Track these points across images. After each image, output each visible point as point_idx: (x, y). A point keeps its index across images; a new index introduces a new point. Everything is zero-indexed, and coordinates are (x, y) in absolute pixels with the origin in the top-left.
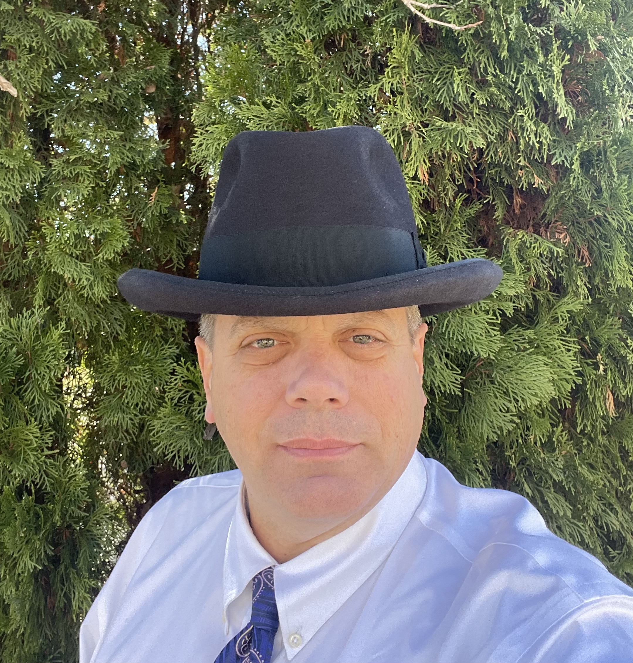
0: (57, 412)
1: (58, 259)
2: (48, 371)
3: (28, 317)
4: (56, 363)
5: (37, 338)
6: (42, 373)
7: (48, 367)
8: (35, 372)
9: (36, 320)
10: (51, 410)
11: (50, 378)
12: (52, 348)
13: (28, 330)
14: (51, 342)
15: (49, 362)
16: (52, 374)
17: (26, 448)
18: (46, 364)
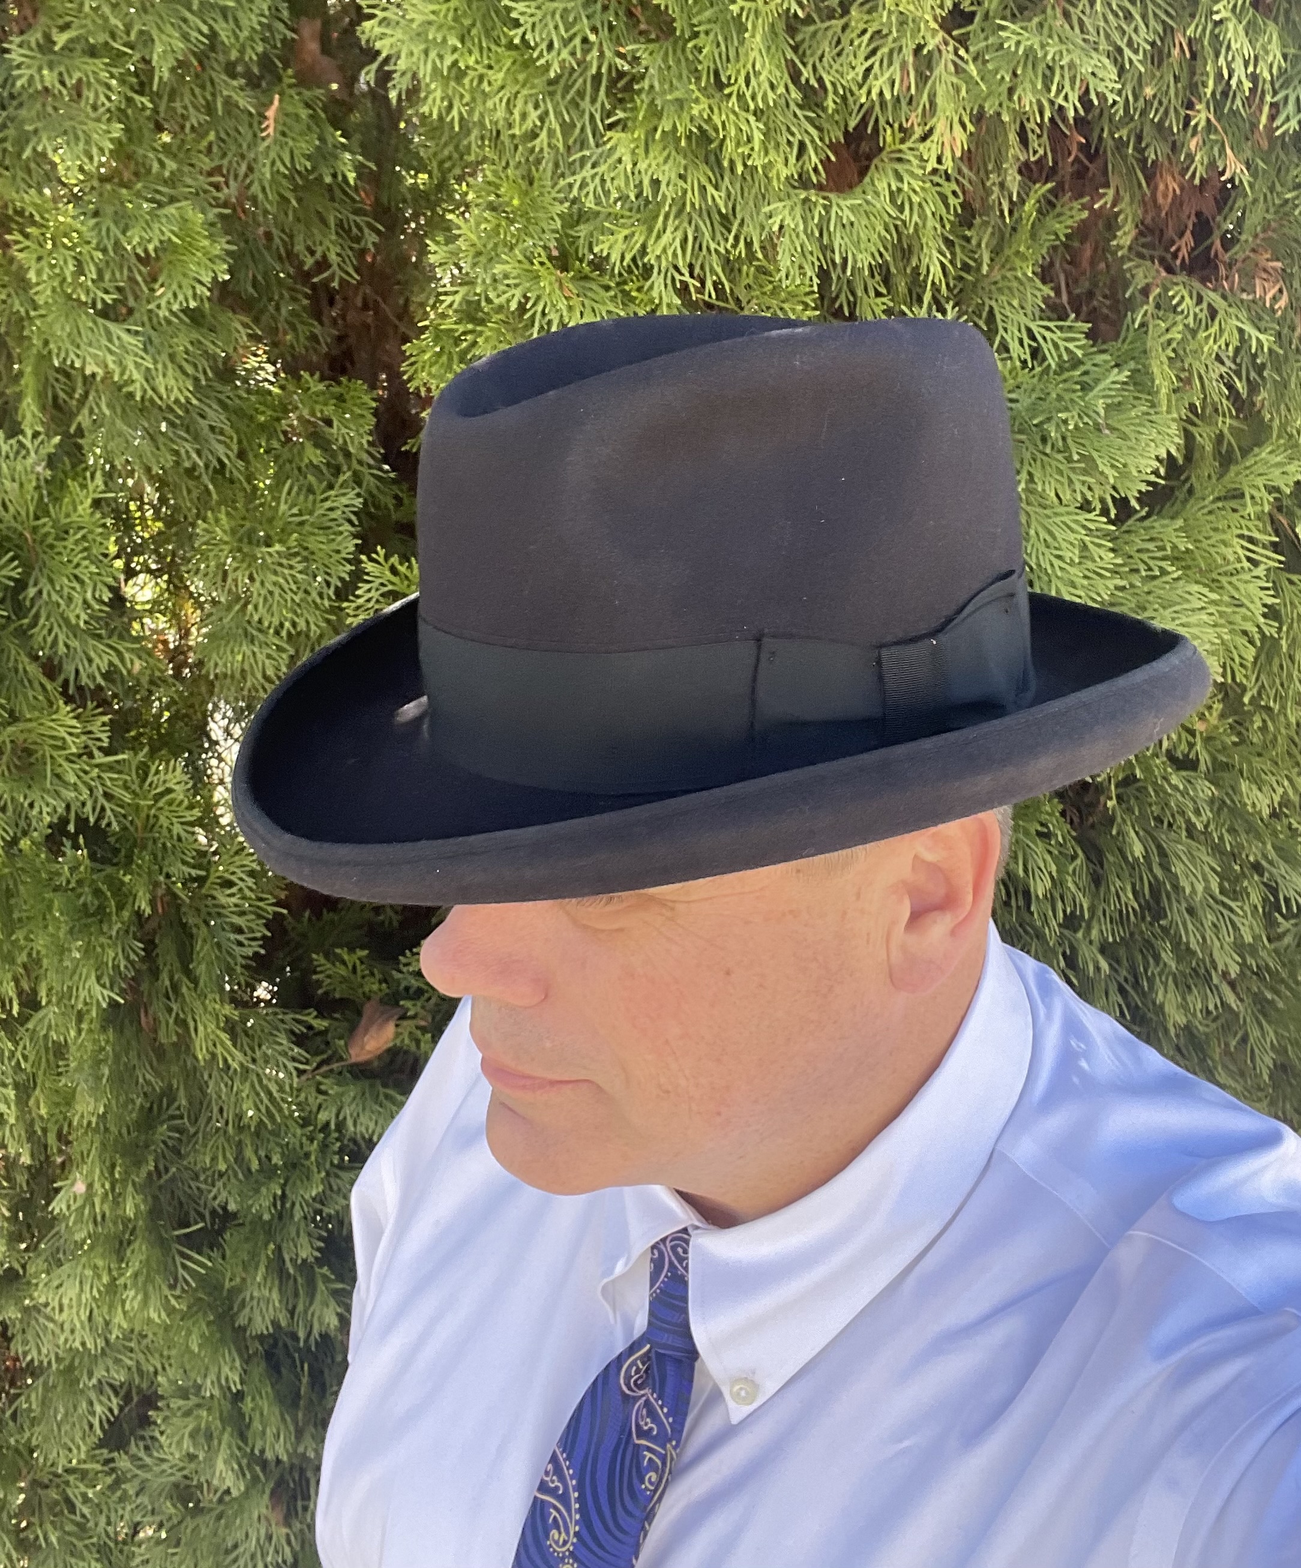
0: (111, 664)
1: (63, 329)
2: (78, 586)
3: (12, 455)
4: (93, 569)
5: (42, 510)
6: (66, 590)
7: (76, 577)
8: (49, 587)
9: (33, 467)
10: (97, 660)
11: (85, 602)
12: (79, 536)
13: (16, 485)
14: (74, 518)
15: (78, 565)
16: (89, 595)
17: (55, 754)
18: (70, 570)
